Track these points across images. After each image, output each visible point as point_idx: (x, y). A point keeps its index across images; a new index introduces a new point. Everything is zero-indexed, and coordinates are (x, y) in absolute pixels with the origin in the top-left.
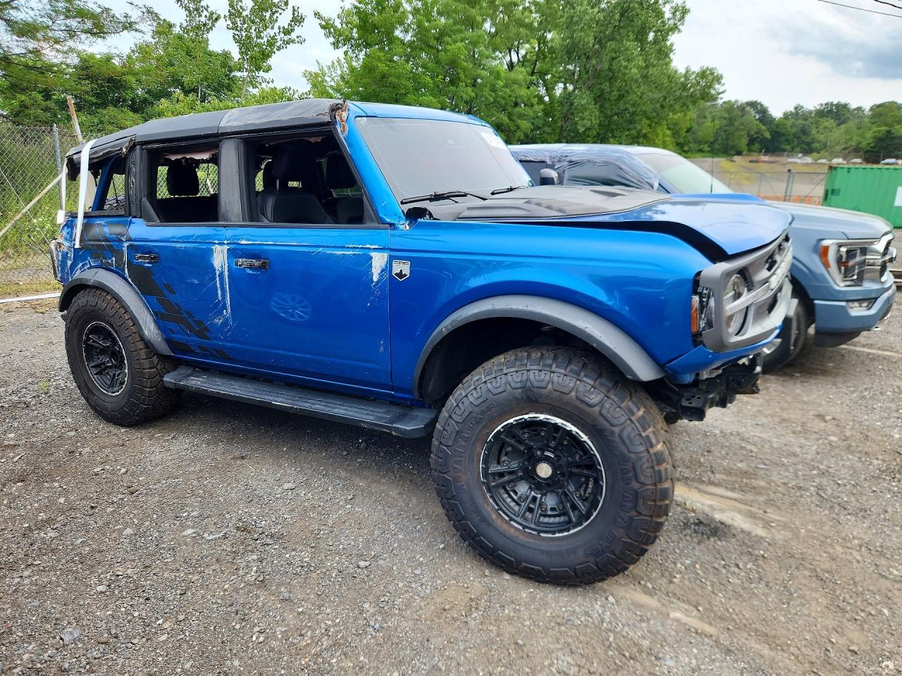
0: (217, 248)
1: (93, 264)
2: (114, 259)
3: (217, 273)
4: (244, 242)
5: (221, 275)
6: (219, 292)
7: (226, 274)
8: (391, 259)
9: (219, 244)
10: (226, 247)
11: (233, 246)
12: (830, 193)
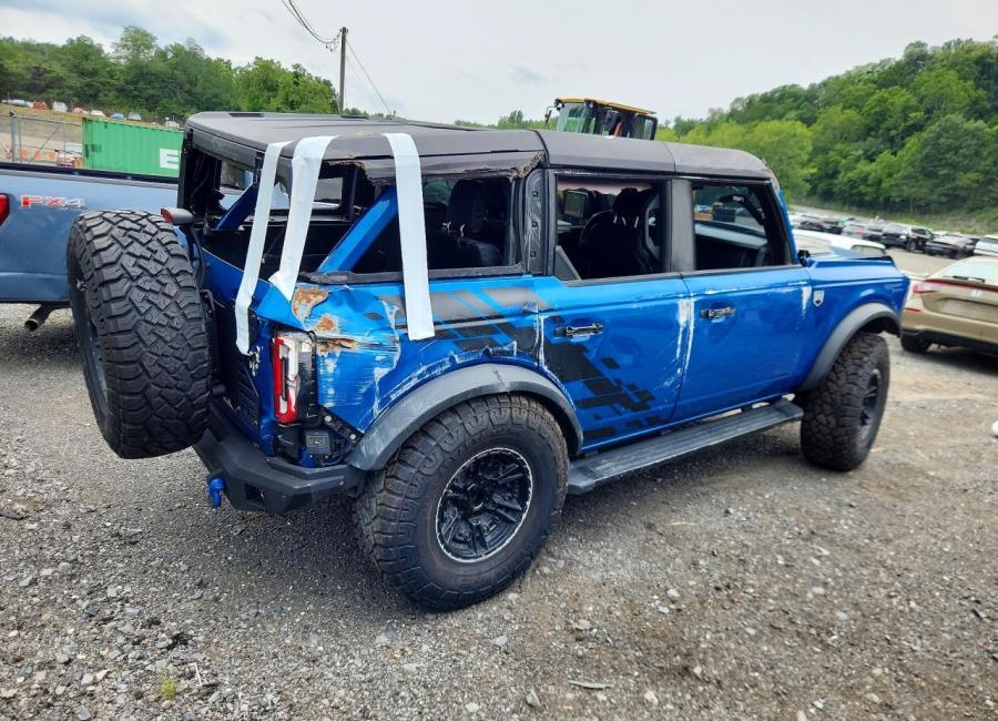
0: (682, 303)
1: (458, 361)
2: (515, 343)
3: (681, 330)
4: (710, 292)
5: (686, 330)
6: (678, 351)
7: (692, 328)
8: (813, 290)
9: (684, 298)
10: (694, 300)
11: (700, 298)
12: (90, 149)
